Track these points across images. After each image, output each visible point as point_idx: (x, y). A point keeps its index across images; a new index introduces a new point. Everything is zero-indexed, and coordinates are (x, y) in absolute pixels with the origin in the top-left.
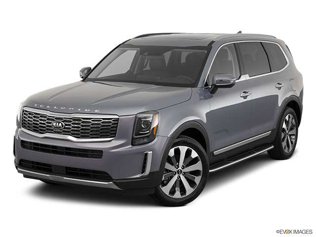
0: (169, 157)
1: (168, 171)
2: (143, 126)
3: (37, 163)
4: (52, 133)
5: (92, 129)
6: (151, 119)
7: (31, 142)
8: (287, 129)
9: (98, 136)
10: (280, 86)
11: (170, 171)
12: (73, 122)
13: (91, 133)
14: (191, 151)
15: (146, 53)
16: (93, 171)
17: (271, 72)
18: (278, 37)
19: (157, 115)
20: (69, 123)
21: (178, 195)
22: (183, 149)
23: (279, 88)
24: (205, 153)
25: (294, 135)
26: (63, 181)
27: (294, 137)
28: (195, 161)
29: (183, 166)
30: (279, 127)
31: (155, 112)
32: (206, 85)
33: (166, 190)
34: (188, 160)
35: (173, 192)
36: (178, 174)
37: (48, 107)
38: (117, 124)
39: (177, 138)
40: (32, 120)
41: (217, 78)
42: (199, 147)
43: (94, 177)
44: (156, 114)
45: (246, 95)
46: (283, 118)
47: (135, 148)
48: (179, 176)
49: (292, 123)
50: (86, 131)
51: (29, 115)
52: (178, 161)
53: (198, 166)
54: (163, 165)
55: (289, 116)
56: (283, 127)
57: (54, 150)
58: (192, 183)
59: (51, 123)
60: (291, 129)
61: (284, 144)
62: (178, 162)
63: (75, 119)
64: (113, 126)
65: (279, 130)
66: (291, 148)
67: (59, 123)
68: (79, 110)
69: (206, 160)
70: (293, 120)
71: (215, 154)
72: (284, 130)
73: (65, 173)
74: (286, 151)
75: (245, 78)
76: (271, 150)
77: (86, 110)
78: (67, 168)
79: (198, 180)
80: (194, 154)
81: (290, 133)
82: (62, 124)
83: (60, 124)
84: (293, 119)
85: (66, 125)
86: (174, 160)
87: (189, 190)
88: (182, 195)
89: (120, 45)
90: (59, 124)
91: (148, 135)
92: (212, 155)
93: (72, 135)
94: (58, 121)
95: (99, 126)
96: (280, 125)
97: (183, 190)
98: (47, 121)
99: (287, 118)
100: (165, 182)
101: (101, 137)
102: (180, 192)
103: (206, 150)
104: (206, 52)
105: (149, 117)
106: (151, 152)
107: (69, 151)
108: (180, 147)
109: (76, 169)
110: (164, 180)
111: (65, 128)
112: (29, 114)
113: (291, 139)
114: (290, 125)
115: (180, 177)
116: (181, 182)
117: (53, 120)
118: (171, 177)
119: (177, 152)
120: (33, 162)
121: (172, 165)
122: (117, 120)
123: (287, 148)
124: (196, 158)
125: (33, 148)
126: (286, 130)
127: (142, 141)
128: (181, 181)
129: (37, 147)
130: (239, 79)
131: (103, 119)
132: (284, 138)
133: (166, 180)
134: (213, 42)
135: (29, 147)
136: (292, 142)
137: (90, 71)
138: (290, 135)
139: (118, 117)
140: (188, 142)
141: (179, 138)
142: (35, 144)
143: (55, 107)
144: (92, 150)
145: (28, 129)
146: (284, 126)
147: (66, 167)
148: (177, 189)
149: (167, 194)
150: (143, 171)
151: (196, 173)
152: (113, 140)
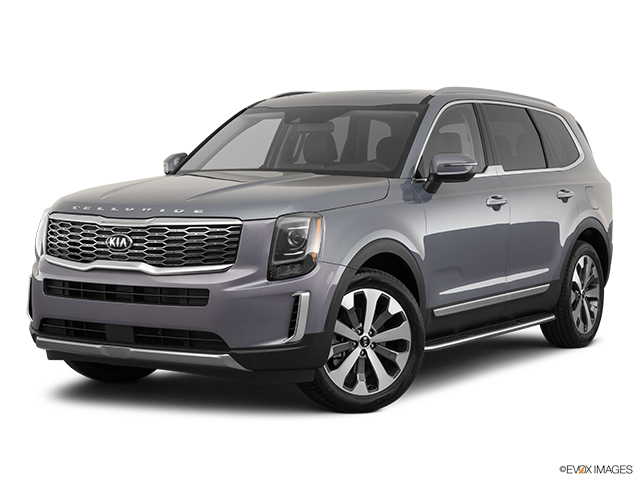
0: (343, 309)
1: (340, 338)
2: (291, 243)
3: (77, 324)
4: (108, 259)
5: (187, 248)
6: (307, 227)
7: (64, 282)
8: (583, 285)
9: (200, 261)
10: (567, 195)
11: (346, 339)
12: (150, 234)
13: (186, 255)
14: (388, 300)
15: (298, 120)
16: (190, 332)
17: (547, 167)
18: (560, 105)
19: (319, 221)
20: (142, 238)
21: (361, 389)
22: (372, 295)
23: (565, 200)
24: (416, 306)
25: (595, 299)
26: (128, 357)
27: (595, 303)
28: (396, 321)
29: (371, 330)
30: (565, 279)
31: (316, 216)
32: (418, 175)
33: (338, 377)
34: (382, 319)
35: (351, 381)
36: (363, 345)
37: (100, 209)
38: (239, 236)
39: (359, 272)
40: (66, 236)
41: (439, 162)
42: (404, 293)
43: (191, 346)
44: (316, 218)
45: (498, 202)
46: (573, 262)
47: (274, 284)
48: (364, 350)
49: (591, 274)
50: (176, 252)
51: (61, 228)
52: (362, 319)
53: (403, 332)
54: (330, 324)
55: (585, 260)
56: (574, 280)
57: (111, 293)
58: (390, 366)
59: (104, 239)
60: (590, 287)
61: (576, 314)
62: (362, 321)
63: (153, 229)
64: (229, 239)
65: (563, 285)
66: (590, 326)
67: (121, 237)
68: (162, 211)
69: (418, 319)
70: (594, 268)
71: (437, 315)
72: (575, 287)
73: (133, 340)
74: (580, 329)
75: (495, 171)
76: (549, 322)
77: (176, 211)
78: (137, 330)
79: (401, 359)
80: (394, 307)
81: (588, 295)
82: (127, 240)
83: (124, 240)
84: (592, 266)
85: (135, 241)
86: (353, 317)
87: (385, 380)
88: (369, 389)
89: (246, 109)
90: (120, 241)
91: (300, 259)
92: (429, 317)
93: (148, 260)
94: (119, 233)
95: (202, 240)
96: (567, 275)
97: (372, 381)
98: (98, 236)
99: (581, 262)
100: (335, 362)
101: (206, 263)
102: (367, 384)
103: (418, 301)
104: (417, 114)
105: (303, 224)
106: (308, 294)
107: (141, 295)
108: (365, 291)
109: (154, 330)
110: (332, 359)
111: (133, 248)
112: (62, 225)
113: (589, 307)
114: (587, 279)
115: (365, 353)
116: (368, 362)
117: (110, 233)
118: (348, 353)
119: (360, 301)
120: (67, 322)
121: (351, 327)
122: (239, 228)
123: (581, 323)
124: (399, 314)
125: (67, 293)
126: (580, 287)
127: (289, 272)
128: (367, 360)
129: (77, 290)
130: (483, 172)
131: (211, 226)
132: (576, 303)
133: (338, 358)
134: (430, 97)
135: (61, 292)
136: (592, 314)
137: (184, 159)
138: (589, 300)
139: (240, 222)
140: (383, 280)
141: (364, 272)
142: (72, 284)
143: (114, 209)
144: (188, 289)
145: (59, 257)
146: (576, 278)
147: (134, 327)
148: (361, 377)
149: (341, 385)
150: (291, 333)
151: (398, 345)
152: (229, 268)
